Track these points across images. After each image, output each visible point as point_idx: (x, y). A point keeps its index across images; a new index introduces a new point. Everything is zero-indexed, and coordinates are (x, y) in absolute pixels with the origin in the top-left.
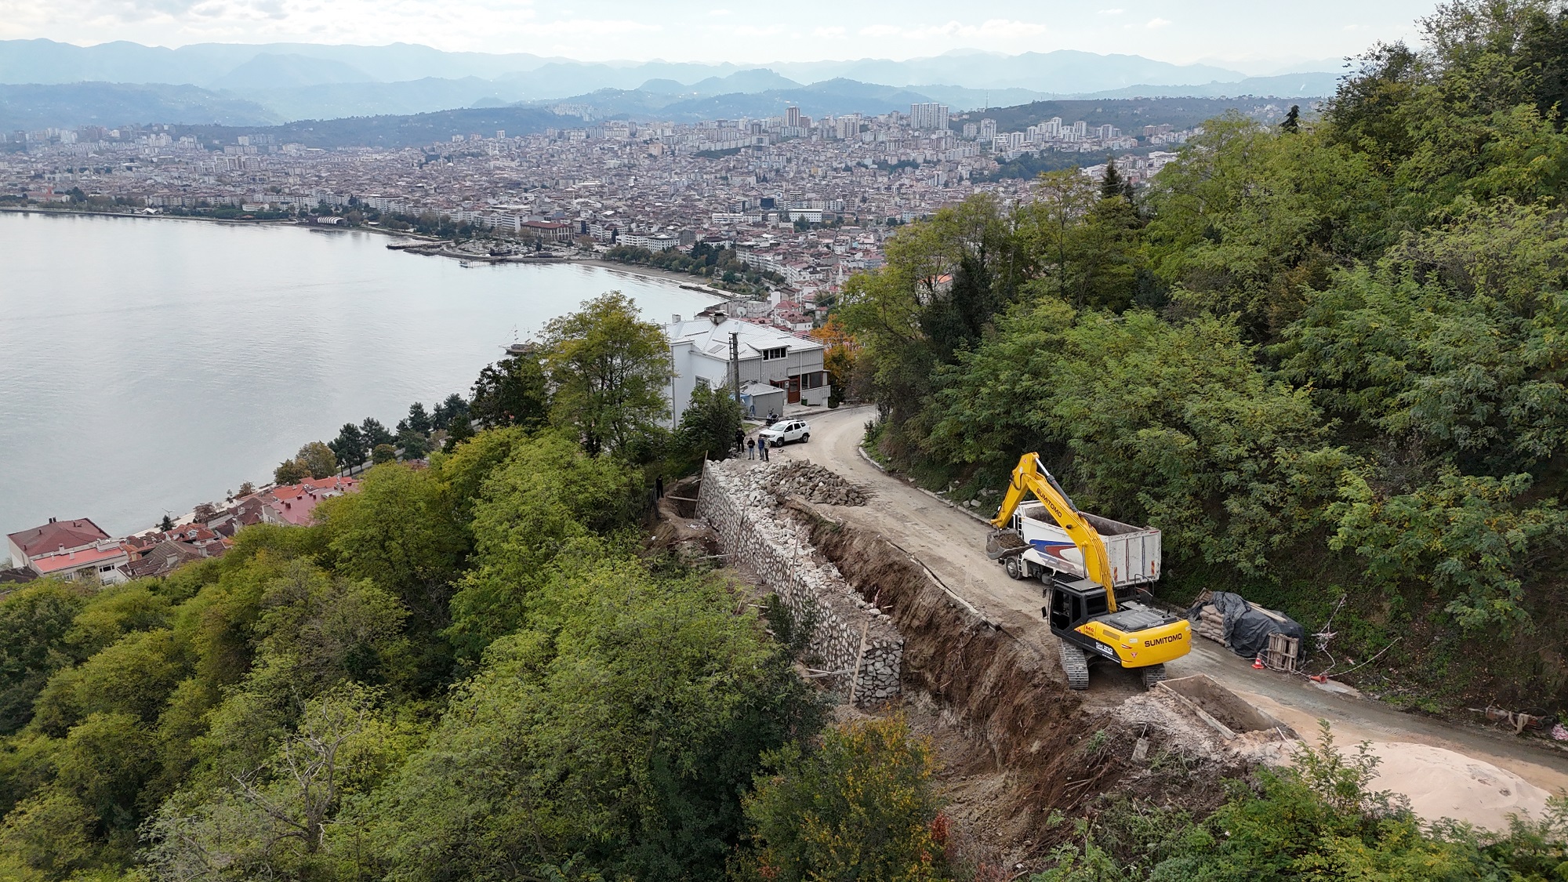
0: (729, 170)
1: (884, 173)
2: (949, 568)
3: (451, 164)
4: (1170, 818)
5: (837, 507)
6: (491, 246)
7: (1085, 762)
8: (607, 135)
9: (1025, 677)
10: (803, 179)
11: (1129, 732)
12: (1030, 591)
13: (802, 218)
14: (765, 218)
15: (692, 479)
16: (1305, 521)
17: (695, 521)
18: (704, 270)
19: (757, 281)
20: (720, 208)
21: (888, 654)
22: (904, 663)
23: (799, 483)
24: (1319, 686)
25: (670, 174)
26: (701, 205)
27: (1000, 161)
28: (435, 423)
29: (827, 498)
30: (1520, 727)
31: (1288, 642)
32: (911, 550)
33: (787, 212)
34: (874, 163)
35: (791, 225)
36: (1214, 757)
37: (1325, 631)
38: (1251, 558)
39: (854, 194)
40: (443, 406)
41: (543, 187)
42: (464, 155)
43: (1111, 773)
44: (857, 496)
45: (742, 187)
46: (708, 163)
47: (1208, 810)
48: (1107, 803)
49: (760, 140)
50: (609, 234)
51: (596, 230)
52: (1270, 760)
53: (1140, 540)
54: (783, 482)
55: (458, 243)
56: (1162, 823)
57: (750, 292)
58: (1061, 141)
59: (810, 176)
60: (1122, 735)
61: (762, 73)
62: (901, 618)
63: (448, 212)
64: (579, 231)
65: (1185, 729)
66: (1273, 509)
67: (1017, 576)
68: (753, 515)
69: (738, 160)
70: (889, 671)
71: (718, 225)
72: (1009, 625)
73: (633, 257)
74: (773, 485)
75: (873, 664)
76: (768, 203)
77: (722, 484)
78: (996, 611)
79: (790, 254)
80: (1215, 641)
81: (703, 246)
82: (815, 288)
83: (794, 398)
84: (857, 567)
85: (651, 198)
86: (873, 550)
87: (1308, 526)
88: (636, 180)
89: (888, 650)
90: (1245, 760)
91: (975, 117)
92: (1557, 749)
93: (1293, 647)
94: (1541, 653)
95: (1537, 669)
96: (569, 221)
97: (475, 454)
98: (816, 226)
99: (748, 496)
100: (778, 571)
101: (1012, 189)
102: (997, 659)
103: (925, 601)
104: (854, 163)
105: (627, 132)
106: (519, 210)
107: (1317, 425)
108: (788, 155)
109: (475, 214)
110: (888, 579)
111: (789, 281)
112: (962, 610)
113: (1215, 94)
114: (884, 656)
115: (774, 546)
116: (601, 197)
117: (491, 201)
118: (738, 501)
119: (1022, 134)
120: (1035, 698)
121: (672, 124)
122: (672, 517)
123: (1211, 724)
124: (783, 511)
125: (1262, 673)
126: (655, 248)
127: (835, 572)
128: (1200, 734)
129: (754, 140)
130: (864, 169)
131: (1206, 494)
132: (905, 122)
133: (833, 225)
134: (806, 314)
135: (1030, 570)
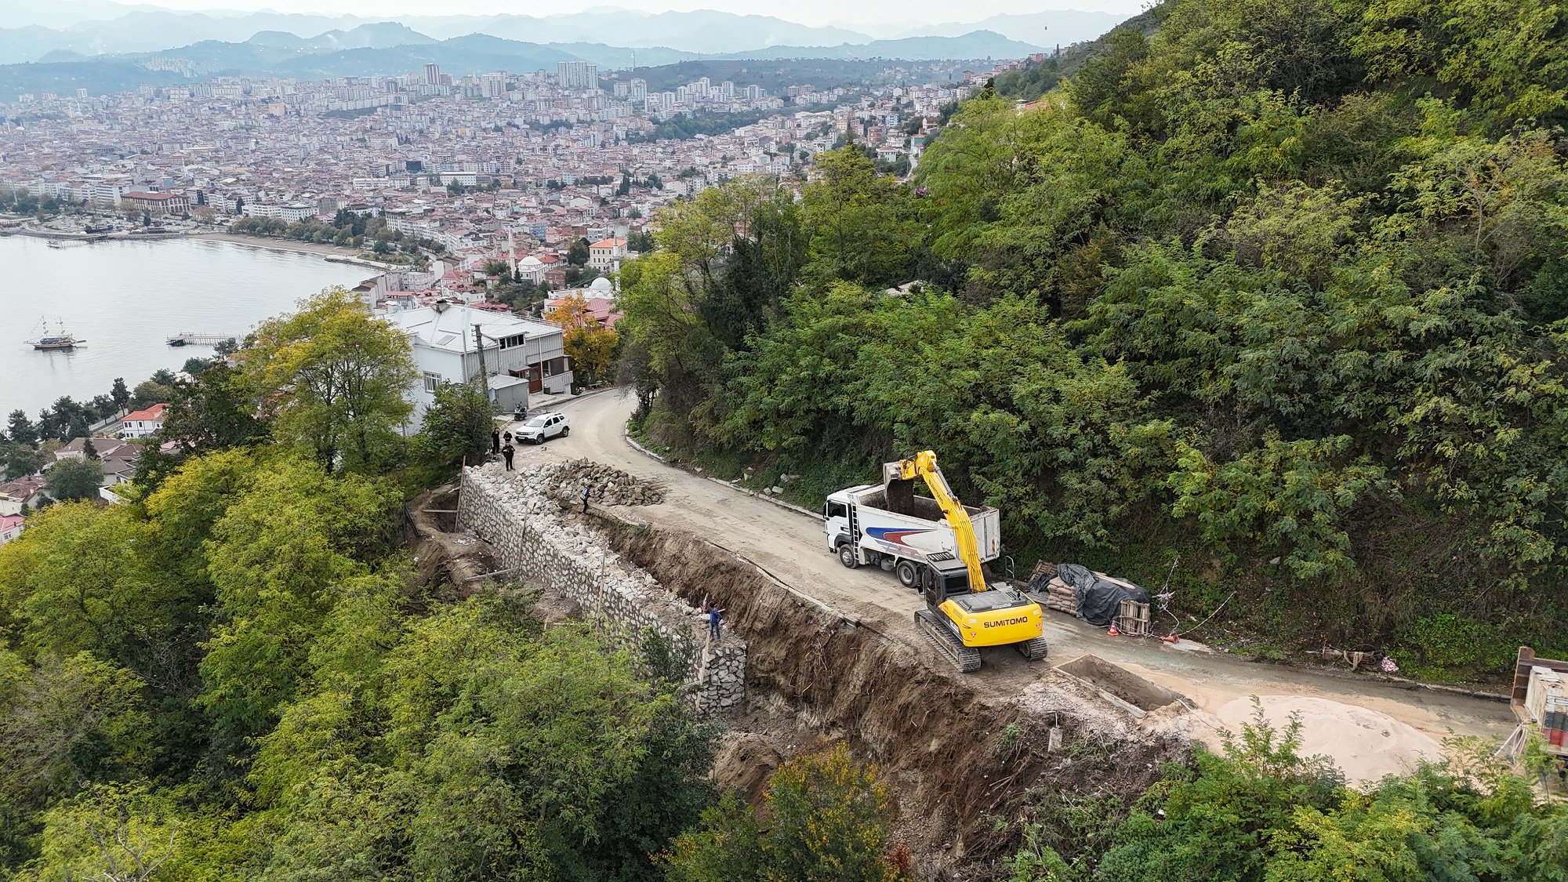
0: (365, 131)
1: (537, 133)
2: (781, 564)
3: (21, 128)
4: (1102, 805)
5: (633, 507)
6: (87, 221)
7: (999, 758)
8: (216, 93)
9: (904, 675)
10: (449, 139)
11: (1041, 722)
12: (871, 580)
13: (455, 182)
14: (413, 183)
15: (448, 489)
16: (1138, 490)
17: (461, 535)
18: (352, 240)
19: (414, 251)
20: (360, 172)
21: (731, 661)
22: (749, 668)
23: (583, 484)
24: (1174, 646)
25: (297, 136)
26: (340, 169)
27: (655, 121)
28: (43, 432)
29: (620, 499)
30: (1355, 664)
31: (1139, 608)
32: (734, 548)
33: (438, 175)
34: (525, 122)
35: (444, 190)
36: (1131, 738)
37: (1164, 592)
38: (1090, 529)
39: (507, 155)
40: (52, 412)
41: (143, 152)
42: (38, 118)
43: (1031, 766)
44: (651, 494)
45: (382, 149)
46: (341, 125)
47: (1137, 791)
48: (1036, 799)
49: (398, 99)
50: (233, 205)
51: (216, 200)
52: (1185, 734)
53: (982, 521)
54: (563, 485)
55: (42, 220)
56: (1096, 811)
57: (407, 262)
58: (712, 101)
59: (458, 136)
60: (1033, 727)
61: (391, 27)
62: (738, 622)
63: (25, 184)
64: (196, 201)
65: (1094, 712)
66: (1109, 482)
67: (854, 565)
68: (538, 524)
69: (375, 121)
70: (733, 678)
71: (361, 191)
72: (869, 620)
73: (266, 229)
74: (552, 489)
75: (717, 674)
76: (415, 166)
77: (491, 492)
78: (848, 606)
79: (447, 220)
80: (1064, 612)
81: (347, 214)
82: (481, 256)
83: (535, 387)
84: (675, 571)
85: (278, 162)
86: (690, 551)
87: (1142, 495)
88: (257, 143)
89: (731, 657)
90: (1161, 738)
91: (625, 76)
92: (1389, 680)
93: (1145, 612)
94: (1362, 594)
95: (1361, 609)
96: (182, 191)
97: (191, 487)
98: (472, 190)
99: (525, 504)
100: (580, 583)
101: (670, 150)
102: (863, 656)
103: (766, 601)
104: (504, 123)
105: (239, 89)
106: (117, 180)
107: (1137, 397)
108: (431, 115)
109: (60, 186)
110: (716, 581)
111: (449, 248)
112: (813, 609)
113: (848, 56)
114: (728, 663)
115: (572, 557)
116: (217, 162)
117: (80, 170)
118: (516, 511)
119: (673, 95)
120: (922, 695)
121: (293, 81)
122: (435, 534)
123: (1118, 705)
124: (570, 516)
125: (1118, 640)
126: (291, 218)
127: (649, 578)
128: (1111, 717)
129: (391, 99)
130: (515, 130)
131: (1037, 470)
132: (553, 81)
133: (489, 189)
134: (476, 284)
135: (868, 557)
